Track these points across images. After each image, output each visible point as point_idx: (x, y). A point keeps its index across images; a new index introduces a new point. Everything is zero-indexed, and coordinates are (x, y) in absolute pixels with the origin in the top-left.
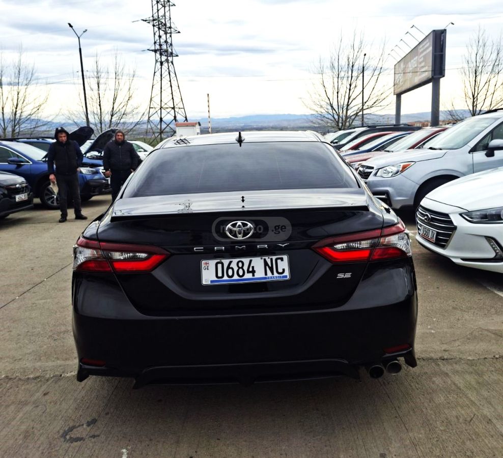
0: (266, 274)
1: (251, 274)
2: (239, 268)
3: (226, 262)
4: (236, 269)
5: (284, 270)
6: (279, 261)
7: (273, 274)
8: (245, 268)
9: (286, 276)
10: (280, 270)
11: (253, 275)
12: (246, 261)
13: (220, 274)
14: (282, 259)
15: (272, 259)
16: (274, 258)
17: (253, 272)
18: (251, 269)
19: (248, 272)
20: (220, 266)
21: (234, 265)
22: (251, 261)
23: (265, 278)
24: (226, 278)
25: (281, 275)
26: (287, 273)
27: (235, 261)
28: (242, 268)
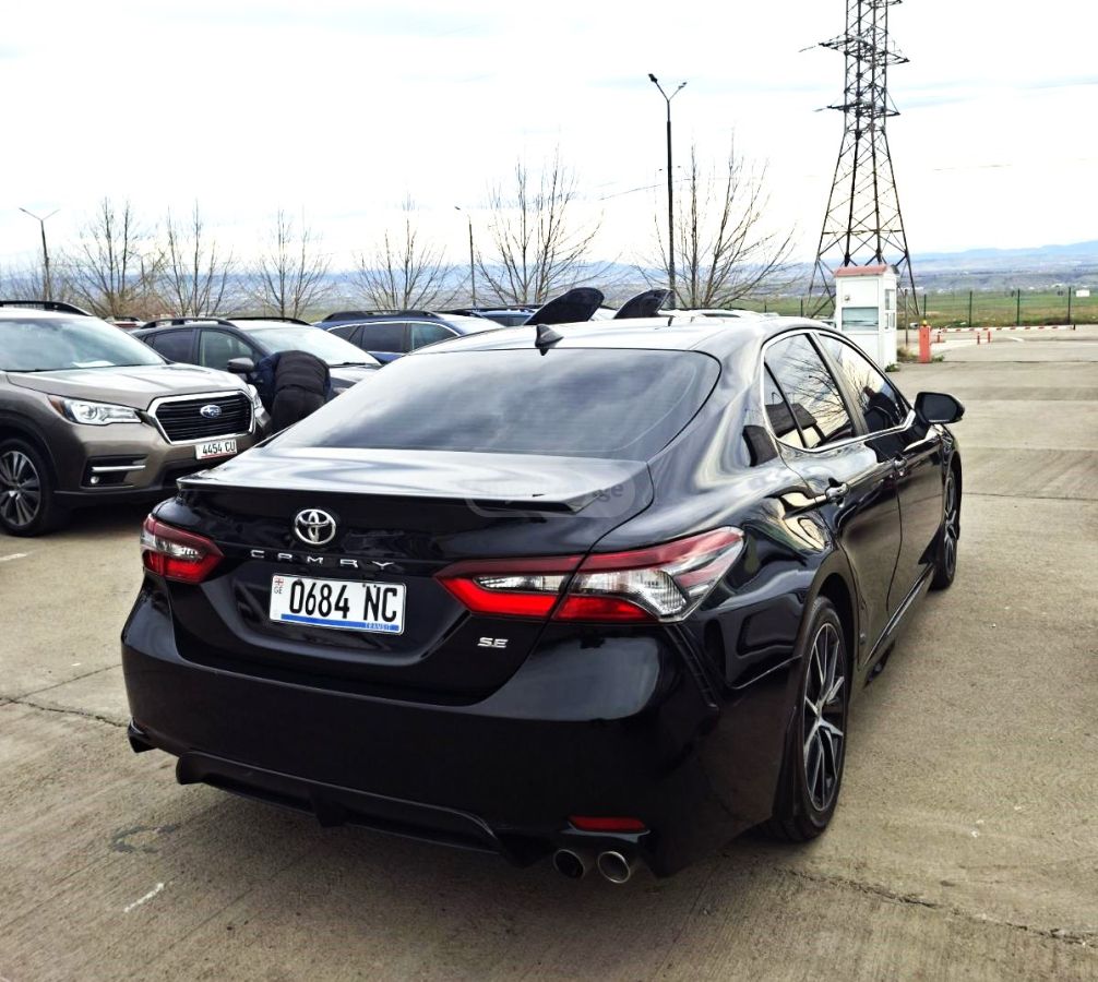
0: (365, 618)
1: (341, 613)
2: (323, 598)
3: (308, 583)
4: (319, 598)
5: (394, 613)
6: (390, 594)
7: (376, 619)
8: (333, 600)
9: (396, 627)
10: (389, 614)
11: (345, 616)
12: (336, 586)
13: (296, 607)
14: (394, 592)
15: (379, 589)
16: (383, 587)
17: (345, 609)
18: (342, 604)
19: (338, 608)
20: (298, 588)
21: (317, 592)
22: (344, 588)
23: (363, 625)
24: (303, 613)
25: (390, 624)
26: (399, 621)
27: (320, 583)
28: (328, 598)
